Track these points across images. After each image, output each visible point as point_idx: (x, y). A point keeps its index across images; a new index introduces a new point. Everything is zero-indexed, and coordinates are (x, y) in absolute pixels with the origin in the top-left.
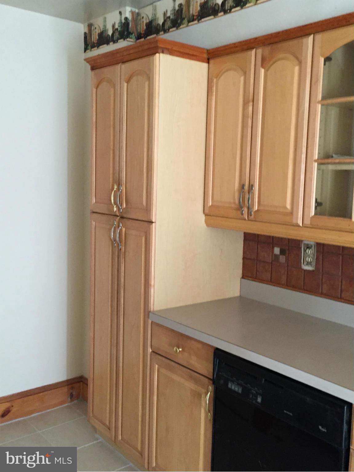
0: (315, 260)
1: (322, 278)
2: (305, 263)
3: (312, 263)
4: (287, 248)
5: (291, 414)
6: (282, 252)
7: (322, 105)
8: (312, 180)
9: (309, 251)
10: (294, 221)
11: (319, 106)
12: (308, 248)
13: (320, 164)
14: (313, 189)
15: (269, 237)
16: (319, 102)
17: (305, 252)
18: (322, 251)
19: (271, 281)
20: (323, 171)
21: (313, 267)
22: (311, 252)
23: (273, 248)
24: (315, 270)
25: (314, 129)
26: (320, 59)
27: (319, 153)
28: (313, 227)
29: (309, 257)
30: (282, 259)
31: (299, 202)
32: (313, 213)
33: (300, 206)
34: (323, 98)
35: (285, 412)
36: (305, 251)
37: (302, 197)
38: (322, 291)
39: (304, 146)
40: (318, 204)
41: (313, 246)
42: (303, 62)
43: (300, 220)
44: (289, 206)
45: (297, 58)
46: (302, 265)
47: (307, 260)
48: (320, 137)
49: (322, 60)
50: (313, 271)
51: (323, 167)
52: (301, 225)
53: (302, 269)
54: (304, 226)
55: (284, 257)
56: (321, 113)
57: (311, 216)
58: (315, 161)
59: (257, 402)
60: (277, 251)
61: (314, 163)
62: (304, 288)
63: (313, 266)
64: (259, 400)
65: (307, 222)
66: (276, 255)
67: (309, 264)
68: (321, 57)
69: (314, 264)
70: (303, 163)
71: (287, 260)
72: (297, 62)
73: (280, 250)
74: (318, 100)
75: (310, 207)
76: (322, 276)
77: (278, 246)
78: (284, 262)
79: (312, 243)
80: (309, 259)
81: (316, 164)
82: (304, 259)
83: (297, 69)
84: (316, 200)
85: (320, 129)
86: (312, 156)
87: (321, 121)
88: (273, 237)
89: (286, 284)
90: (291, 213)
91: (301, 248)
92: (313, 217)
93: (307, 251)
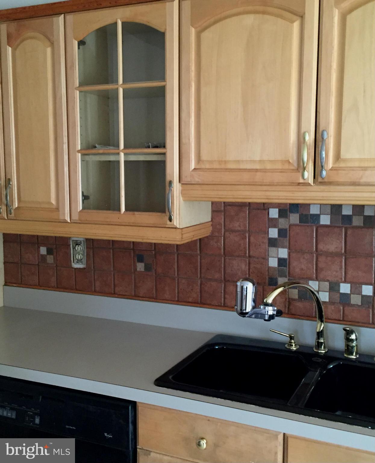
0: (85, 258)
1: (94, 275)
2: (75, 261)
3: (82, 260)
4: (54, 246)
5: (74, 428)
6: (49, 252)
7: (80, 92)
8: (76, 173)
9: (78, 248)
10: (61, 218)
11: (77, 93)
12: (77, 244)
13: (83, 155)
14: (79, 182)
15: (33, 236)
16: (76, 89)
17: (74, 250)
18: (92, 247)
19: (39, 285)
20: (87, 162)
21: (84, 265)
22: (80, 249)
23: (39, 248)
24: (86, 267)
25: (74, 117)
26: (74, 42)
27: (81, 144)
28: (80, 222)
29: (79, 255)
30: (50, 259)
31: (64, 197)
32: (80, 207)
33: (66, 200)
34: (81, 85)
35: (67, 427)
36: (74, 248)
37: (67, 191)
38: (95, 289)
39: (65, 136)
40: (85, 198)
41: (82, 242)
42: (55, 43)
43: (68, 216)
44: (53, 201)
45: (49, 40)
46: (73, 264)
47: (77, 257)
48: (81, 126)
49: (76, 43)
50: (84, 269)
51: (87, 158)
52: (69, 221)
53: (73, 268)
54: (73, 222)
55: (52, 256)
56: (80, 101)
57: (79, 211)
58: (78, 151)
59: (34, 424)
60: (43, 250)
61: (77, 153)
62: (76, 289)
63: (84, 262)
64: (37, 421)
65: (75, 217)
66: (42, 255)
67: (79, 261)
68: (74, 40)
69: (84, 261)
70: (66, 154)
71: (55, 259)
72: (49, 43)
73: (47, 250)
74: (75, 87)
75: (77, 202)
76: (94, 273)
77: (44, 245)
78: (53, 262)
79: (81, 239)
80: (79, 257)
81: (80, 154)
82: (73, 256)
83: (49, 50)
84: (83, 193)
85: (81, 118)
86: (75, 145)
87: (80, 109)
88: (37, 236)
89: (56, 286)
90: (57, 209)
91: (70, 245)
92: (80, 212)
93: (76, 249)
